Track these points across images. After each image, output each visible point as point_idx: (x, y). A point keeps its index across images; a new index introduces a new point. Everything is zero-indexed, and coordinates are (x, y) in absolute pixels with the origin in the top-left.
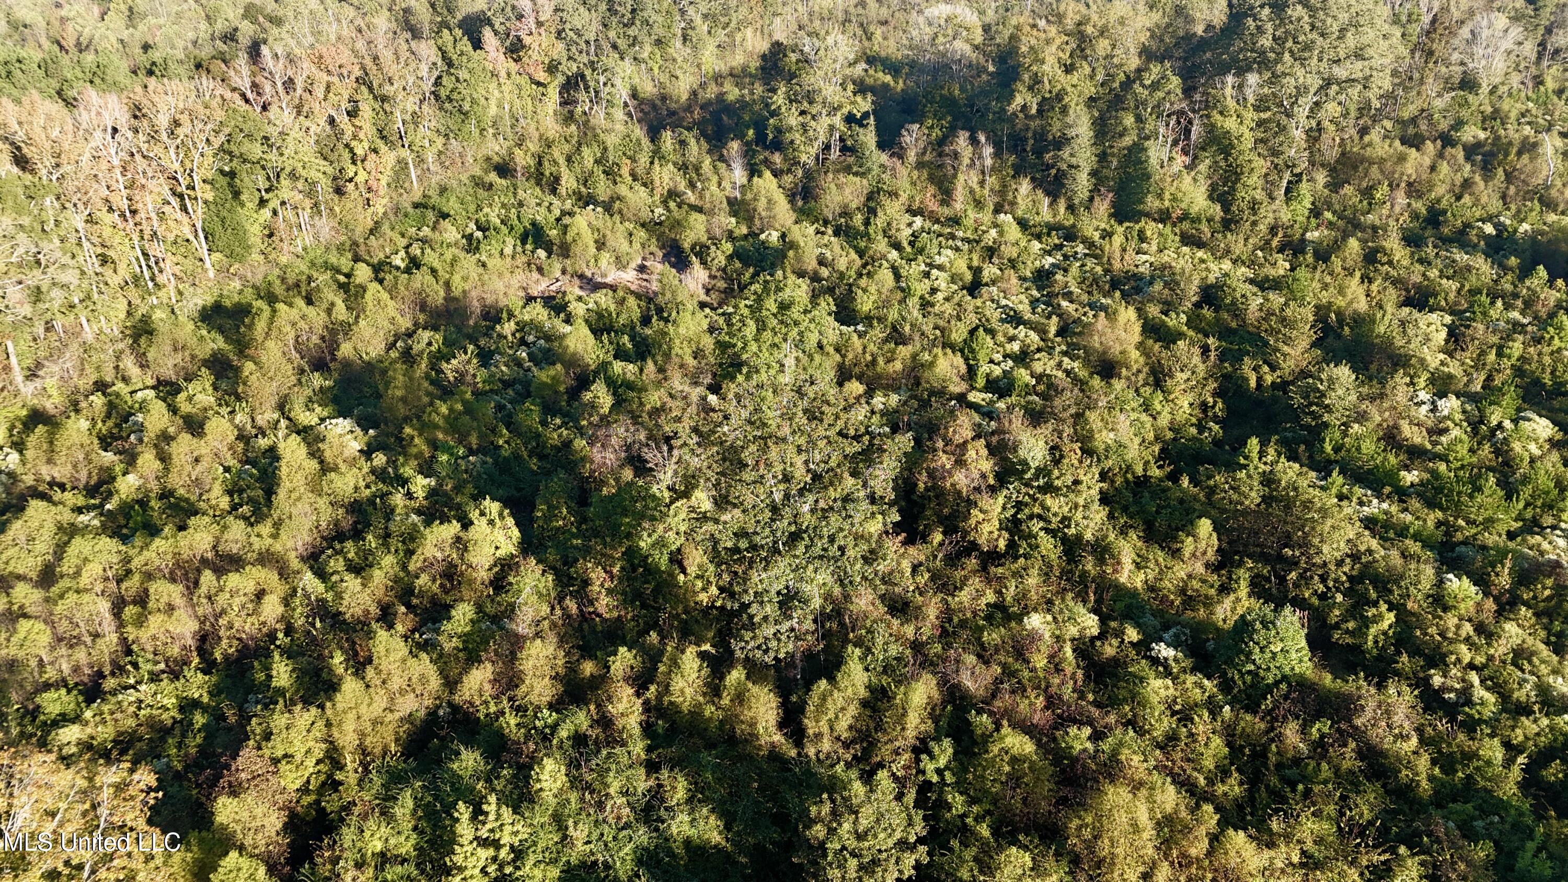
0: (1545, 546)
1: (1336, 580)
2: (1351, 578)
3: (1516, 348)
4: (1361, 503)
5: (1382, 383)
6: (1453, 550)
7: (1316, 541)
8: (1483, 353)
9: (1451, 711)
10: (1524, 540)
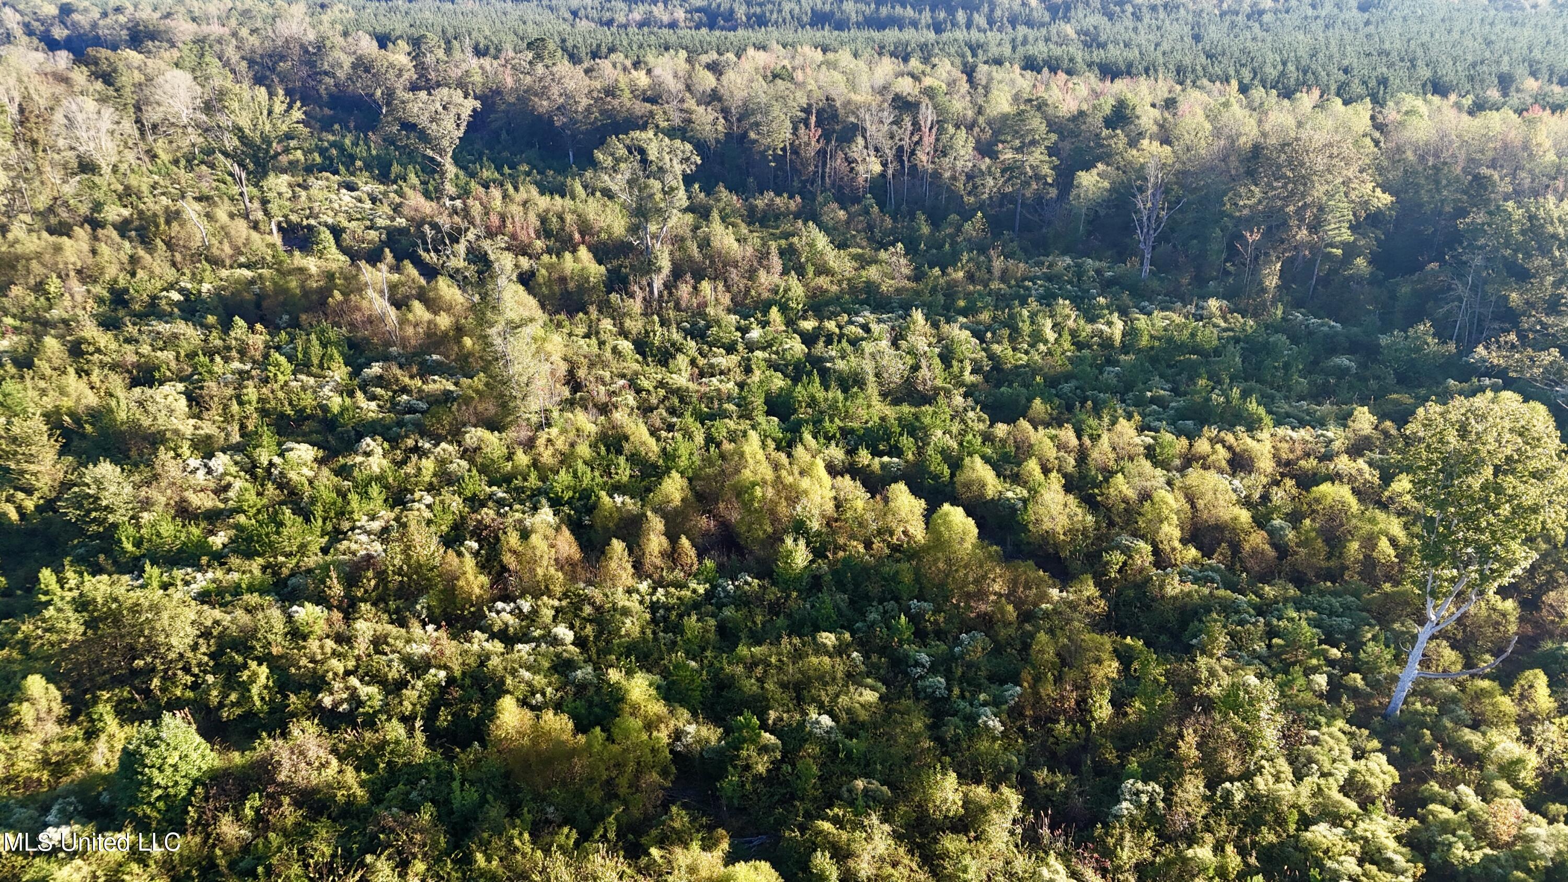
0: (354, 547)
1: (199, 665)
2: (212, 656)
3: (251, 392)
4: (187, 583)
5: (150, 465)
6: (286, 586)
7: (162, 639)
8: (226, 407)
9: (349, 719)
10: (336, 550)
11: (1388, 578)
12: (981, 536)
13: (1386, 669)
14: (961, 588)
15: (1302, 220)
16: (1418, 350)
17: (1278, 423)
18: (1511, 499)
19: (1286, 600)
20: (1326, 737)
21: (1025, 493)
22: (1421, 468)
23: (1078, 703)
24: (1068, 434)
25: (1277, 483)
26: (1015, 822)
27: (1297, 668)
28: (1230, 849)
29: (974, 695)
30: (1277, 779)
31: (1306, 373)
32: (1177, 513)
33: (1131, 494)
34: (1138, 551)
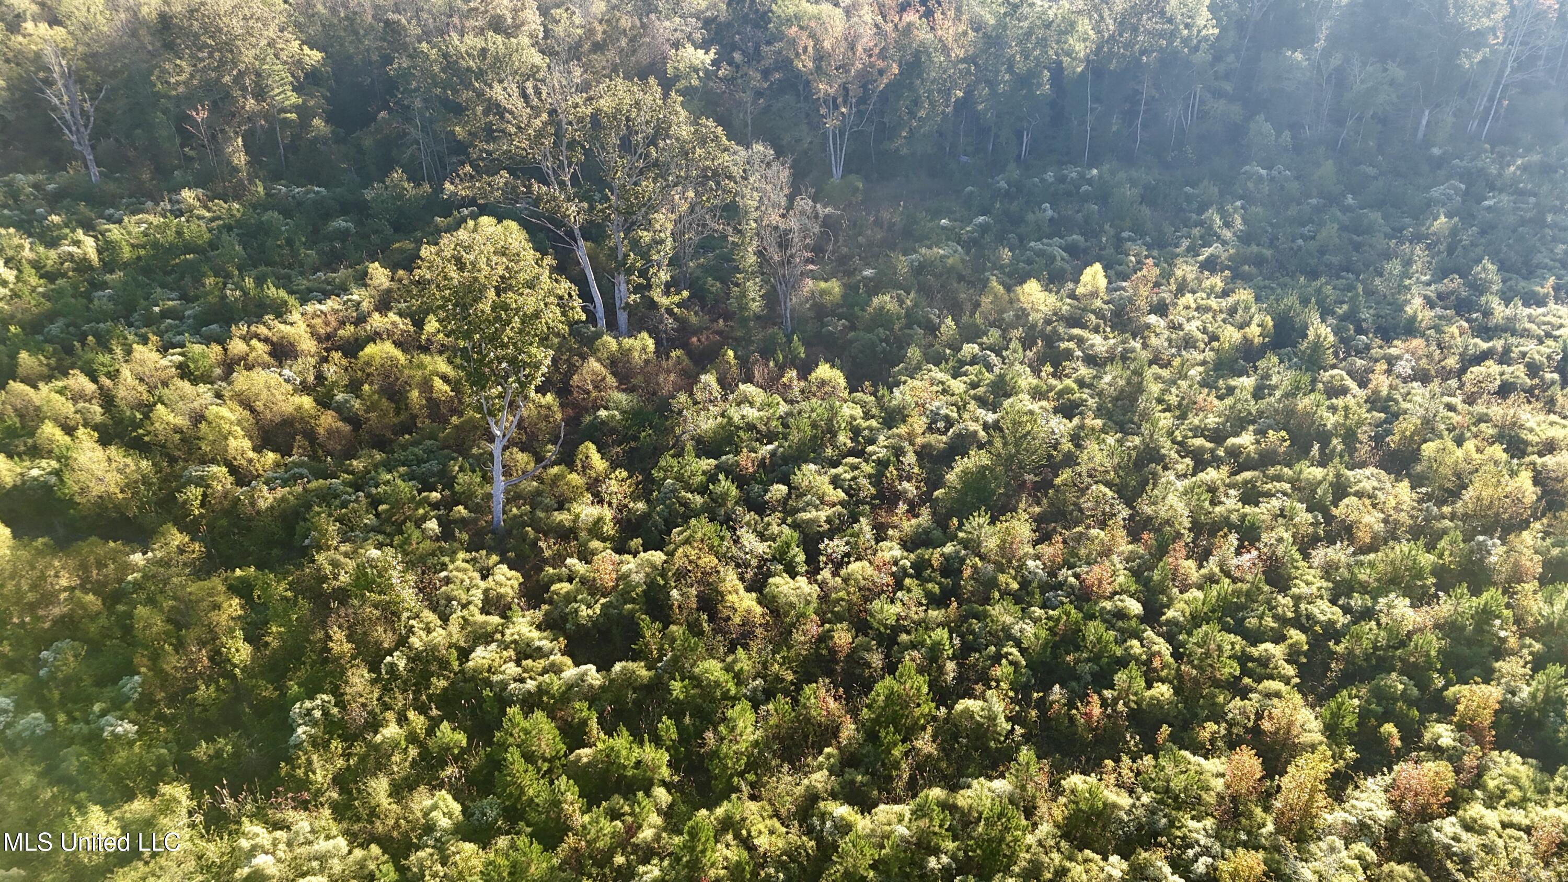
11: (454, 411)
12: (15, 535)
13: (480, 492)
14: (16, 604)
15: (244, 89)
16: (401, 196)
17: (304, 301)
18: (518, 310)
19: (376, 467)
20: (455, 573)
21: (54, 464)
22: (439, 307)
23: (211, 659)
24: (79, 381)
25: (325, 360)
26: (190, 813)
27: (408, 524)
28: (411, 715)
29: (86, 712)
30: (429, 631)
31: (310, 244)
32: (239, 423)
33: (180, 421)
34: (214, 477)
